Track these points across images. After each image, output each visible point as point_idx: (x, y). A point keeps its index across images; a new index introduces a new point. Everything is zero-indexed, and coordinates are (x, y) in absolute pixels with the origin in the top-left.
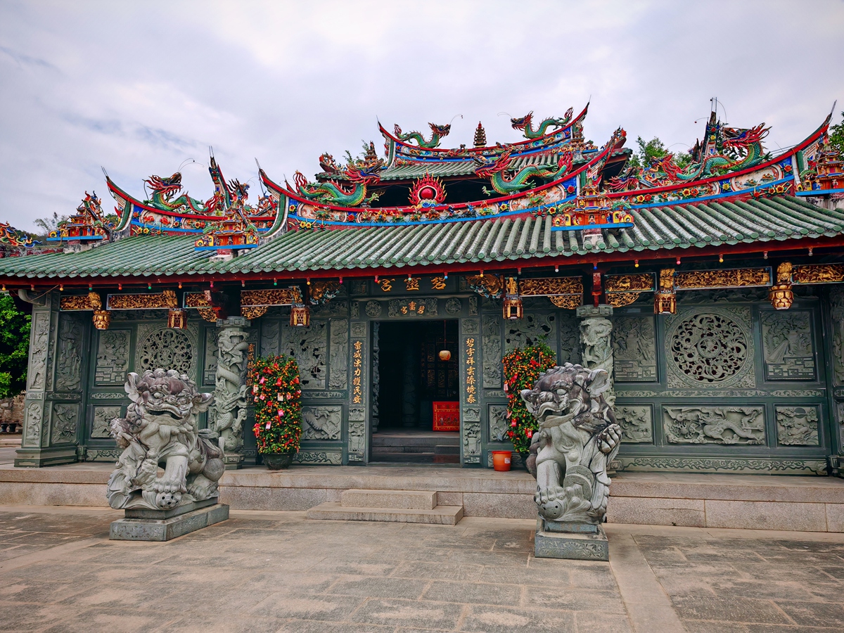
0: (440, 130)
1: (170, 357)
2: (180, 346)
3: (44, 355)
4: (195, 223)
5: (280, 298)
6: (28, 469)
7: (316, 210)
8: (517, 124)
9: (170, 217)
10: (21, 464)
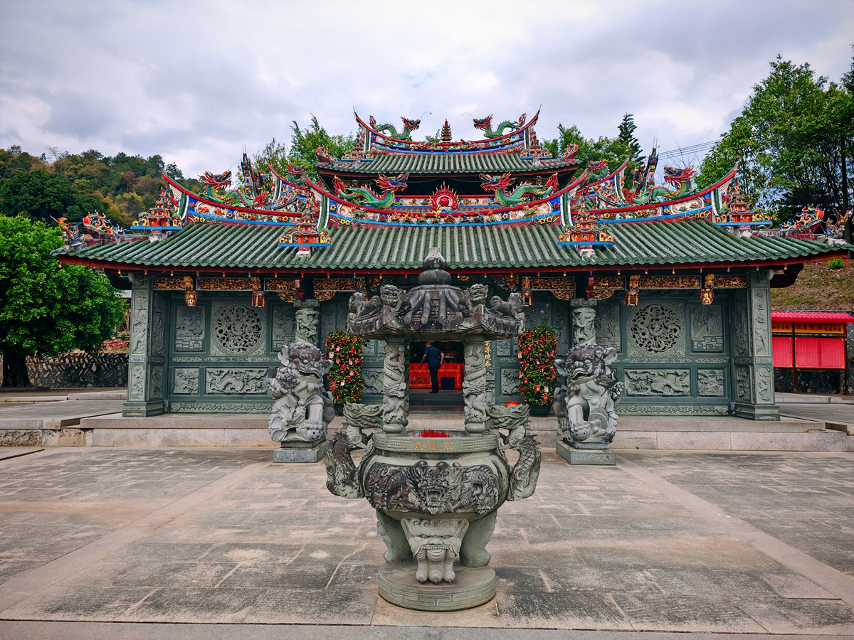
0: (412, 124)
1: (242, 328)
2: (251, 320)
3: (145, 326)
4: (247, 215)
5: (346, 286)
6: (135, 418)
7: (353, 210)
8: (479, 124)
9: (223, 208)
10: (128, 414)
